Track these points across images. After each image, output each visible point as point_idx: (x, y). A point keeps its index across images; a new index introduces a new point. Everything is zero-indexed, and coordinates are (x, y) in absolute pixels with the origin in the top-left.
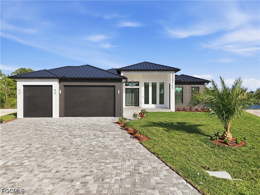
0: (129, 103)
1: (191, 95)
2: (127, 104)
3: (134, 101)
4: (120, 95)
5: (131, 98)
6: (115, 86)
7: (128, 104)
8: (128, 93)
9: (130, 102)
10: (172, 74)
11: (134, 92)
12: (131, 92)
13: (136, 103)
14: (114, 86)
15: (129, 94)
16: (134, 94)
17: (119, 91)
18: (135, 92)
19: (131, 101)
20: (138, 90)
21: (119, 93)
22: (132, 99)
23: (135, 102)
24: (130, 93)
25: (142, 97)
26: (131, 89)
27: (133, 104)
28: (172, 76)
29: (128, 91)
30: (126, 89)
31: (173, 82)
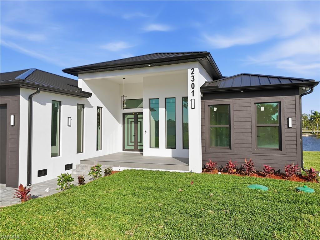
0: (130, 144)
4: (15, 128)
5: (133, 134)
6: (7, 105)
7: (128, 145)
8: (128, 123)
9: (131, 142)
11: (139, 120)
16: (138, 125)
18: (141, 122)
19: (133, 140)
23: (140, 142)
25: (144, 132)
26: (134, 114)
27: (138, 146)
28: (192, 74)
29: (128, 119)
30: (124, 115)
31: (193, 92)
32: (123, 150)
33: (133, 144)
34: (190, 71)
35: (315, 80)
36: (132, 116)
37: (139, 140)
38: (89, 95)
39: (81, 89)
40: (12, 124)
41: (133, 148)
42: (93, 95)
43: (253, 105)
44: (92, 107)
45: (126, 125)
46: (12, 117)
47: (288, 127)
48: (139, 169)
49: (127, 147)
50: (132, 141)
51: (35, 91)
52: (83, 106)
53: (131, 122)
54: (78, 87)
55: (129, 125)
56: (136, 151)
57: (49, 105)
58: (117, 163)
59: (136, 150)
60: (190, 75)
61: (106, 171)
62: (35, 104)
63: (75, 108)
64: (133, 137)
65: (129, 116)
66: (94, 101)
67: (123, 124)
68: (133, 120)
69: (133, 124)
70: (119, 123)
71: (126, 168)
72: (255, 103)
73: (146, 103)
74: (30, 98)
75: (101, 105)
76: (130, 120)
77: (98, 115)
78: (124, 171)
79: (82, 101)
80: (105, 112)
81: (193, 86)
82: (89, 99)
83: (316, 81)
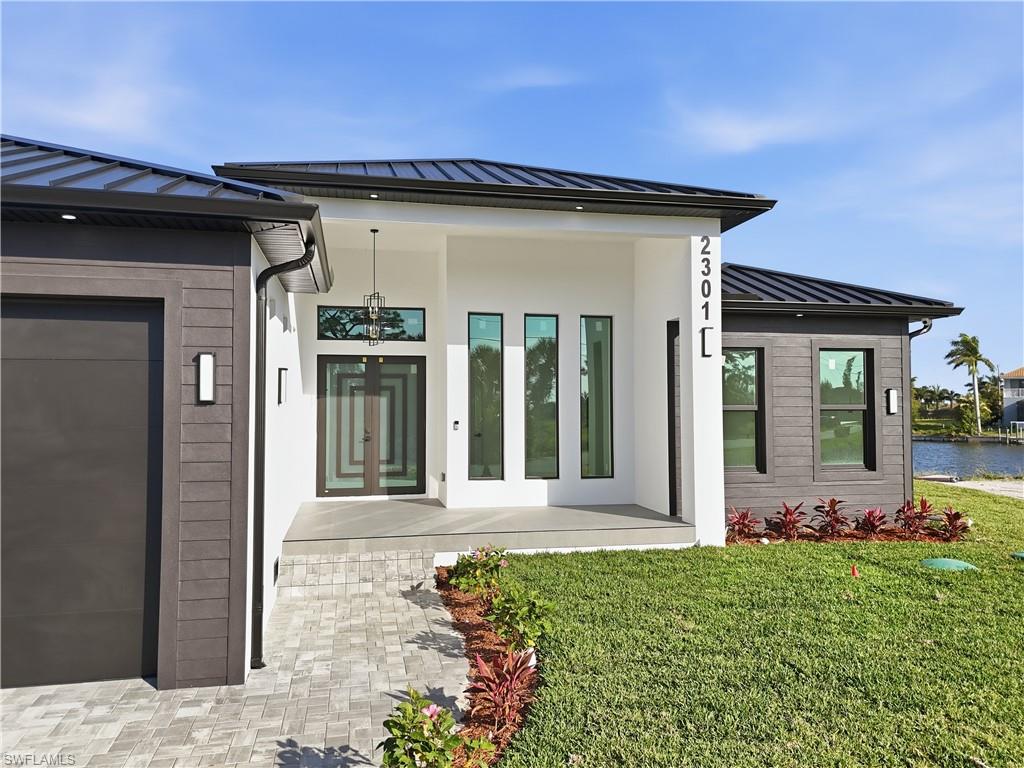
1: (818, 406)
2: (333, 483)
3: (383, 455)
4: (222, 414)
5: (359, 434)
6: (161, 301)
7: (340, 475)
8: (339, 393)
9: (352, 462)
10: (697, 243)
11: (385, 382)
12: (360, 382)
13: (398, 467)
14: (150, 309)
15: (346, 400)
16: (383, 402)
17: (207, 362)
18: (392, 389)
19: (359, 455)
20: (414, 369)
21: (206, 394)
22: (366, 440)
23: (390, 461)
24: (352, 394)
25: (450, 425)
26: (365, 360)
27: (379, 474)
28: (703, 252)
29: (340, 376)
30: (325, 362)
31: (706, 306)
32: (319, 494)
33: (360, 469)
35: (952, 304)
41: (359, 483)
43: (816, 353)
45: (330, 401)
47: (888, 412)
50: (356, 458)
53: (353, 390)
56: (371, 494)
59: (369, 489)
60: (696, 256)
64: (359, 446)
65: (343, 369)
67: (318, 398)
69: (360, 397)
70: (306, 391)
76: (348, 383)
81: (706, 288)
83: (955, 306)
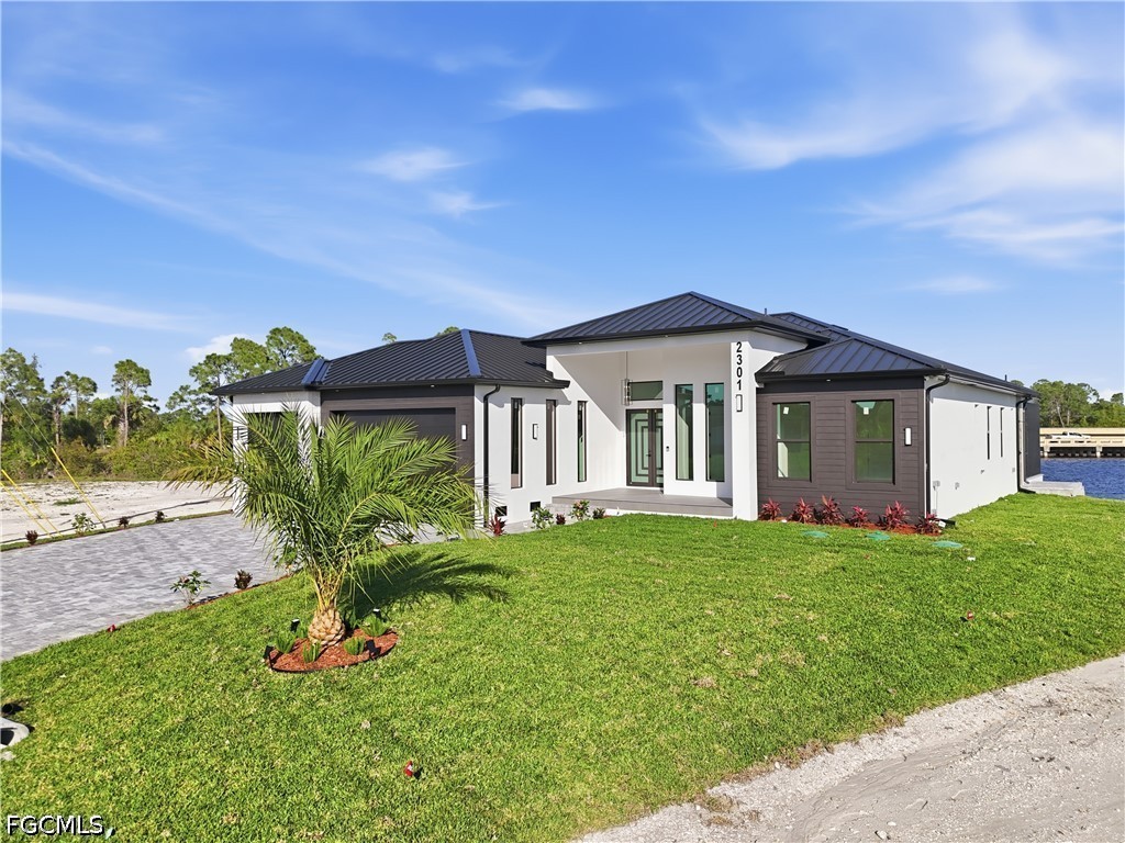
0: (641, 472)
1: (852, 439)
4: (468, 443)
5: (646, 452)
6: (455, 409)
7: (637, 475)
9: (643, 468)
11: (658, 424)
16: (657, 435)
22: (649, 456)
24: (643, 431)
25: (665, 448)
26: (648, 411)
27: (655, 478)
28: (738, 351)
29: (637, 421)
30: (629, 413)
31: (739, 382)
32: (628, 484)
33: (646, 472)
34: (734, 346)
36: (645, 416)
37: (659, 465)
38: (566, 384)
39: (551, 374)
40: (464, 437)
41: (646, 480)
42: (573, 383)
43: (849, 404)
44: (569, 403)
45: (633, 434)
46: (464, 427)
47: (906, 444)
48: (650, 513)
49: (634, 479)
50: (645, 466)
51: (494, 388)
52: (555, 403)
53: (643, 428)
54: (548, 369)
55: (639, 434)
56: (653, 486)
57: (508, 407)
58: (613, 503)
59: (652, 483)
60: (734, 354)
61: (595, 513)
62: (490, 405)
63: (543, 407)
64: (646, 459)
65: (639, 416)
66: (574, 392)
67: (626, 433)
68: (646, 424)
69: (646, 431)
70: (619, 429)
71: (629, 512)
72: (854, 402)
73: (668, 391)
74: (485, 400)
75: (584, 397)
76: (640, 424)
77: (580, 413)
78: (625, 515)
79: (553, 394)
80: (592, 410)
81: (740, 373)
82: (565, 390)
